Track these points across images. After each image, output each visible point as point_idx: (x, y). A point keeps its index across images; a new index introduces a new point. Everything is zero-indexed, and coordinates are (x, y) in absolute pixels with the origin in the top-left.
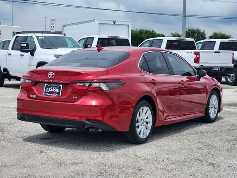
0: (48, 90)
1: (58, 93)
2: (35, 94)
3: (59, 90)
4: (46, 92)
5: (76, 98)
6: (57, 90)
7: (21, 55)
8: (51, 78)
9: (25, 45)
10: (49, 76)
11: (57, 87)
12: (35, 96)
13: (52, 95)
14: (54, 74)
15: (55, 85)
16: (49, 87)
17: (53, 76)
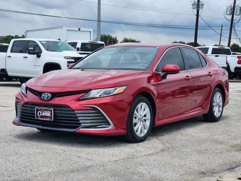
7: (24, 57)
9: (32, 48)
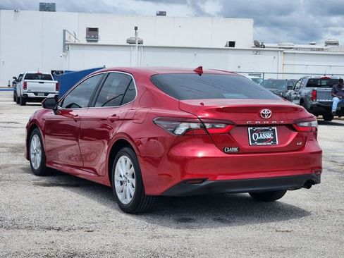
0: (256, 137)
1: (274, 140)
3: (274, 135)
4: (253, 141)
5: (300, 143)
6: (269, 136)
8: (266, 117)
10: (263, 115)
11: (269, 130)
12: (235, 149)
13: (265, 144)
14: (270, 111)
15: (266, 128)
16: (255, 132)
17: (269, 115)
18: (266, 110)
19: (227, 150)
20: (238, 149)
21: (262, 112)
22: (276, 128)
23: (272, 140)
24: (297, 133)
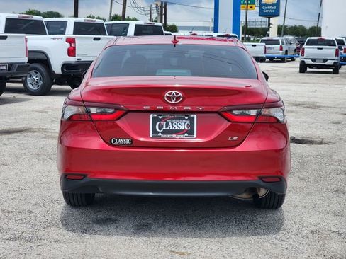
0: (161, 127)
1: (190, 132)
2: (127, 137)
3: (192, 126)
4: (155, 132)
5: (235, 138)
8: (173, 102)
11: (184, 119)
12: (127, 142)
14: (180, 94)
15: (179, 116)
16: (161, 120)
17: (178, 99)
18: (174, 92)
19: (114, 141)
20: (131, 141)
21: (167, 94)
22: (195, 117)
23: (187, 132)
24: (230, 123)
